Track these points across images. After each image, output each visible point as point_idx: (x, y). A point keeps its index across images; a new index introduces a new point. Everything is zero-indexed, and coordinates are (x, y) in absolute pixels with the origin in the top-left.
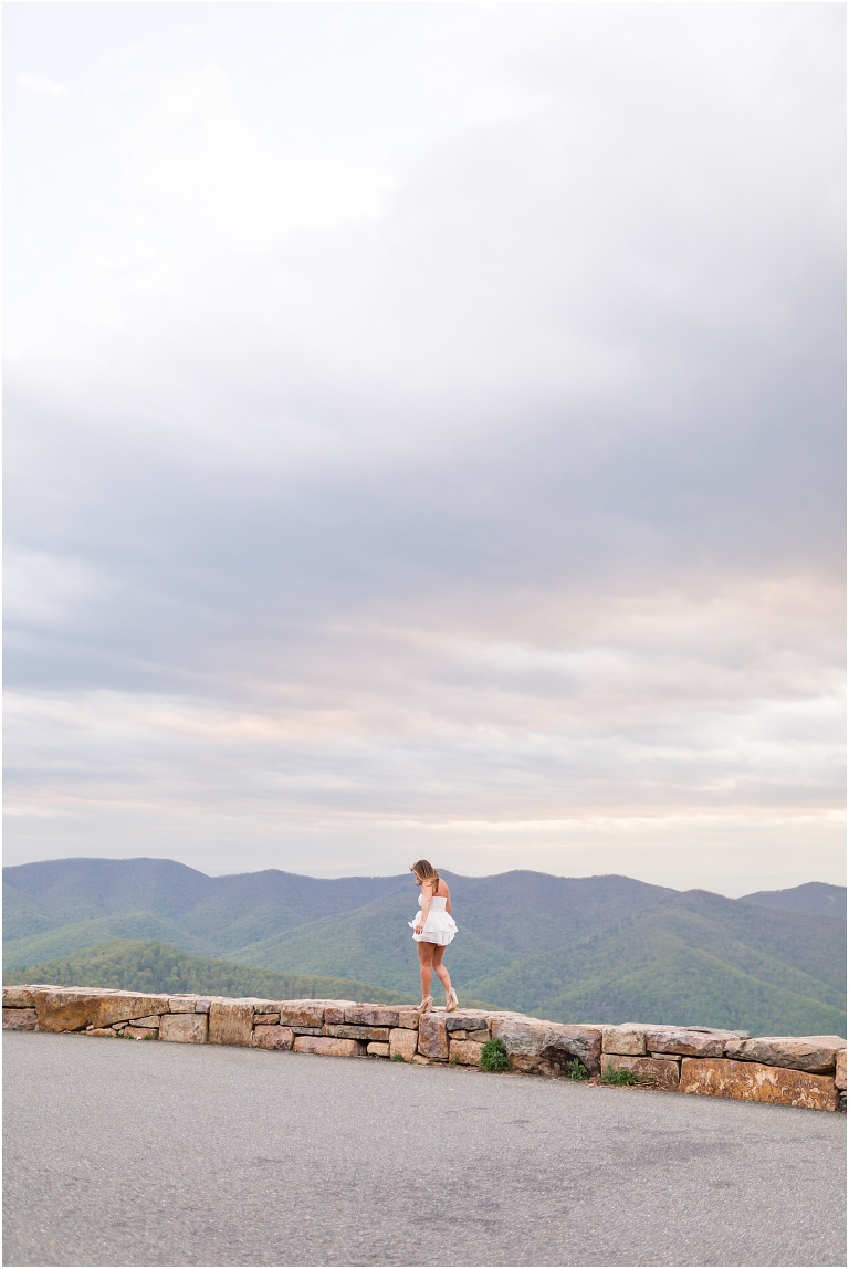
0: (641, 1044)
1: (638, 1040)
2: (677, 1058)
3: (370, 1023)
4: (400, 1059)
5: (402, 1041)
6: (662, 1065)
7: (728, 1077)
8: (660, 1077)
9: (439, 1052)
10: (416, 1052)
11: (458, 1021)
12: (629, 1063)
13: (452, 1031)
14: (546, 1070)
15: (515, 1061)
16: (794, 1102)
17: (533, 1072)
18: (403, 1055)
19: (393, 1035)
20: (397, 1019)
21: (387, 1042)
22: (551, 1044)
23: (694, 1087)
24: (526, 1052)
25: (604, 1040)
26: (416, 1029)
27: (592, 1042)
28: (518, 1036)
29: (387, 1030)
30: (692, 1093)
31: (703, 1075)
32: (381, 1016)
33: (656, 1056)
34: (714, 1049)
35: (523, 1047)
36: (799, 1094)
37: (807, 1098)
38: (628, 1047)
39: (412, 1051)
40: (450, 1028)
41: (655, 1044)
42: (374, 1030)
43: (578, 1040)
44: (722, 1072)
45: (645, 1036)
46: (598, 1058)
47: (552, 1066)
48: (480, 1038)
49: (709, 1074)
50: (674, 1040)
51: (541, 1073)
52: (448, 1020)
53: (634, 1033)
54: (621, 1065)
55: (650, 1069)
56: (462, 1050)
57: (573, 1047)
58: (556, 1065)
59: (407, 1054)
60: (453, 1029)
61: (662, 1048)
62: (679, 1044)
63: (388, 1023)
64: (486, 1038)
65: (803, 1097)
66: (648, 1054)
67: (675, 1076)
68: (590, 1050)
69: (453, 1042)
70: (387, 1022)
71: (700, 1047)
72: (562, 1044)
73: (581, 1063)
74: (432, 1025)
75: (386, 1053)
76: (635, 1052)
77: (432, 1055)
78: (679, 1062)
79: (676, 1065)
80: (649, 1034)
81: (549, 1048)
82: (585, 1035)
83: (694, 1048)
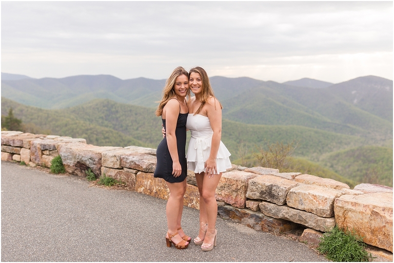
0: (118, 162)
1: (117, 160)
2: (135, 171)
3: (12, 145)
4: (24, 164)
5: (25, 154)
6: (128, 175)
7: (158, 185)
8: (128, 182)
9: (39, 161)
10: (30, 161)
11: (45, 145)
12: (113, 173)
13: (44, 150)
14: (79, 173)
15: (66, 168)
16: (190, 205)
17: (73, 174)
18: (25, 161)
19: (22, 151)
20: (22, 143)
21: (20, 154)
22: (79, 160)
23: (141, 189)
24: (69, 164)
25: (102, 159)
26: (30, 149)
27: (97, 160)
28: (66, 155)
29: (19, 149)
30: (141, 193)
31: (146, 183)
32: (16, 142)
33: (125, 169)
34: (152, 168)
35: (68, 161)
36: (192, 201)
37: (196, 203)
38: (112, 164)
39: (28, 160)
40: (42, 149)
41: (125, 163)
42: (15, 148)
43: (90, 159)
44: (155, 182)
45: (120, 158)
46: (100, 169)
47: (81, 172)
48: (54, 155)
49: (149, 183)
50: (133, 162)
51: (77, 175)
52: (41, 145)
53: (115, 156)
54: (109, 174)
55: (123, 177)
56: (47, 160)
57: (88, 163)
58: (83, 171)
59: (27, 161)
60: (44, 149)
61: (128, 165)
62: (135, 164)
63: (19, 146)
64: (56, 155)
65: (194, 202)
66: (122, 169)
67: (134, 182)
68: (96, 164)
69: (43, 156)
70: (18, 144)
71: (144, 167)
72: (82, 161)
73: (92, 171)
74: (35, 147)
75: (19, 161)
76: (116, 167)
77: (37, 162)
78: (136, 174)
79: (134, 175)
80: (122, 157)
81: (78, 162)
82: (94, 156)
83: (142, 167)
